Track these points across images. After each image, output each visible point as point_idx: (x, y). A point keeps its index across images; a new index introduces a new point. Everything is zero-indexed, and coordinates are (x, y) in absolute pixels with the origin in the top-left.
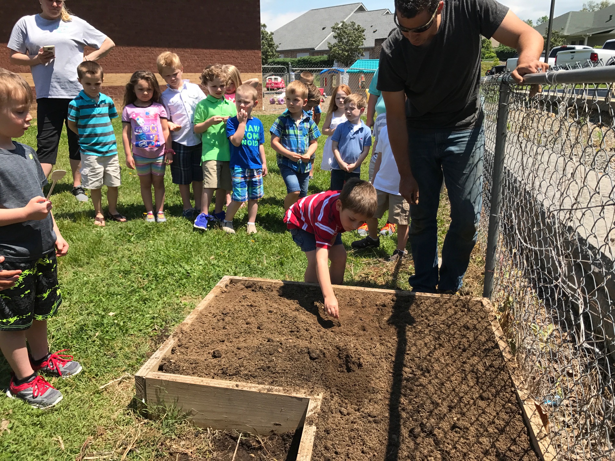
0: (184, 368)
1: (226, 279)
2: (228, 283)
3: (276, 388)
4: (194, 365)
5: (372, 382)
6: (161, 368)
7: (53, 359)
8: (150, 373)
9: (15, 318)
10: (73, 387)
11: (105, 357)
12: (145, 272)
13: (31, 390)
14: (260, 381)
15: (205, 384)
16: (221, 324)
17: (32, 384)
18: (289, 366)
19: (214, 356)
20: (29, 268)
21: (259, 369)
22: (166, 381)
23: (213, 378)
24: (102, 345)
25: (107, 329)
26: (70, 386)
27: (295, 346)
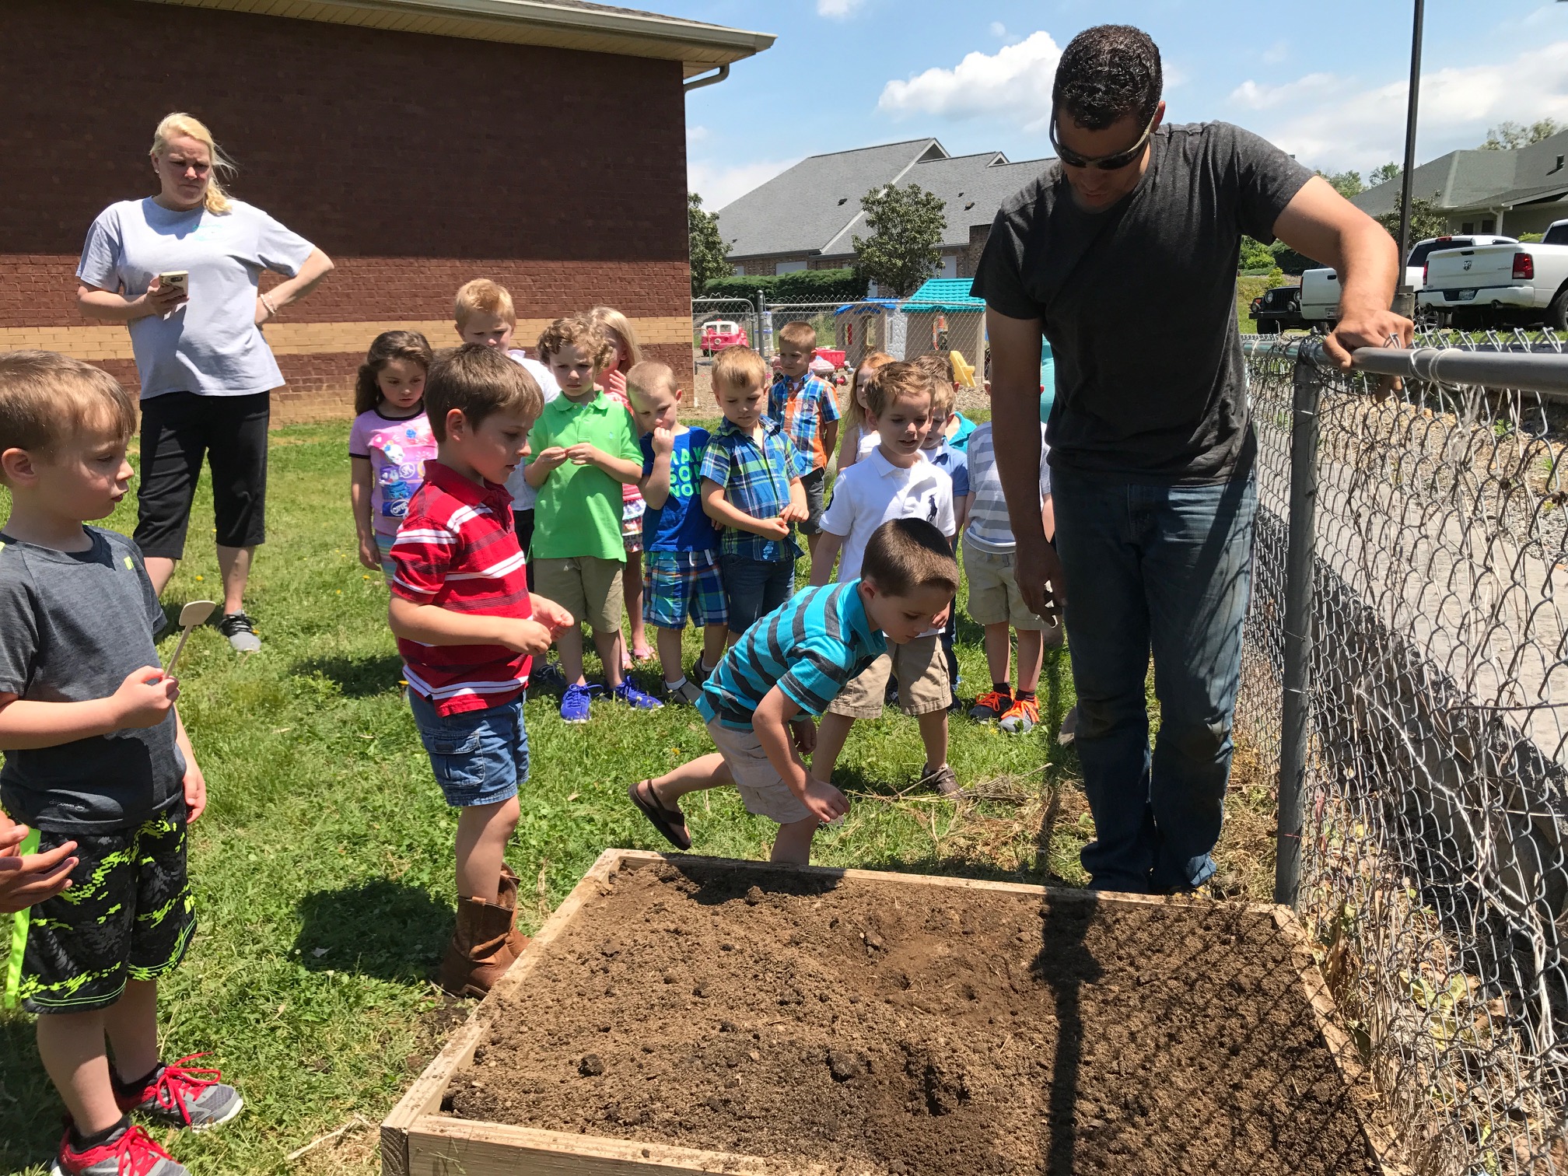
0: (508, 1104)
1: (611, 857)
2: (616, 869)
3: (746, 1159)
4: (532, 1096)
5: (997, 1141)
6: (447, 1105)
7: (170, 1081)
8: (421, 1118)
9: (83, 979)
10: (221, 1157)
11: (301, 1070)
12: (403, 837)
13: (112, 1165)
14: (704, 1139)
15: (562, 1149)
16: (599, 981)
17: (116, 1148)
18: (778, 1098)
19: (585, 1072)
20: (120, 848)
21: (700, 1105)
22: (460, 1140)
23: (583, 1131)
24: (295, 1039)
25: (308, 994)
26: (213, 1154)
27: (792, 1043)
